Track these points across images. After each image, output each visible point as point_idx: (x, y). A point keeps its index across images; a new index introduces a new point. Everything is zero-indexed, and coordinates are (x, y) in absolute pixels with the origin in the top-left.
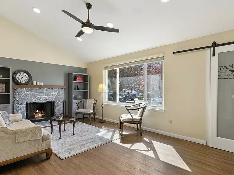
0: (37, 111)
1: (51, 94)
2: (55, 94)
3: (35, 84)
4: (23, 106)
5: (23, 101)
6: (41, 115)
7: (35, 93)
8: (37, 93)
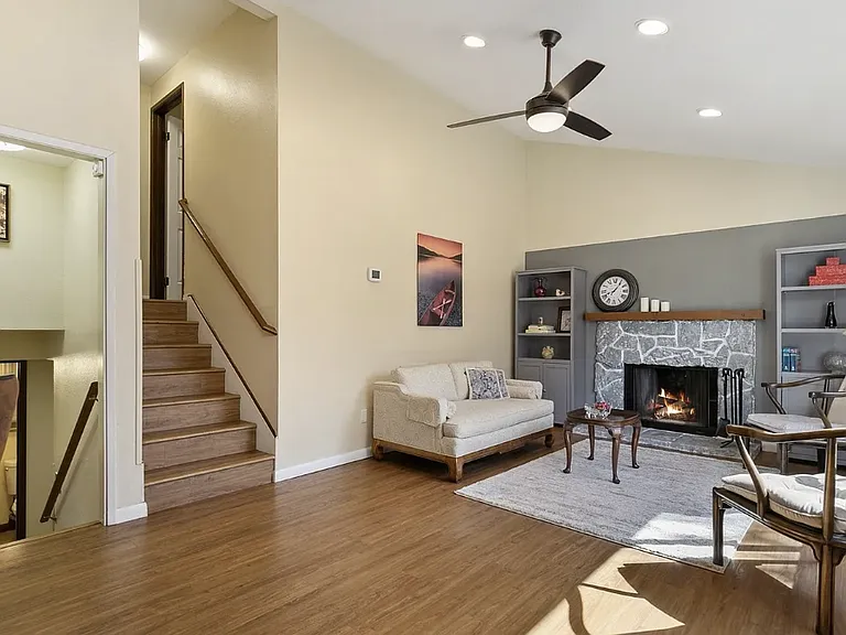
0: (663, 395)
1: (702, 340)
2: (717, 343)
3: (645, 308)
4: (617, 370)
5: (614, 358)
6: (675, 411)
7: (648, 336)
8: (655, 338)
